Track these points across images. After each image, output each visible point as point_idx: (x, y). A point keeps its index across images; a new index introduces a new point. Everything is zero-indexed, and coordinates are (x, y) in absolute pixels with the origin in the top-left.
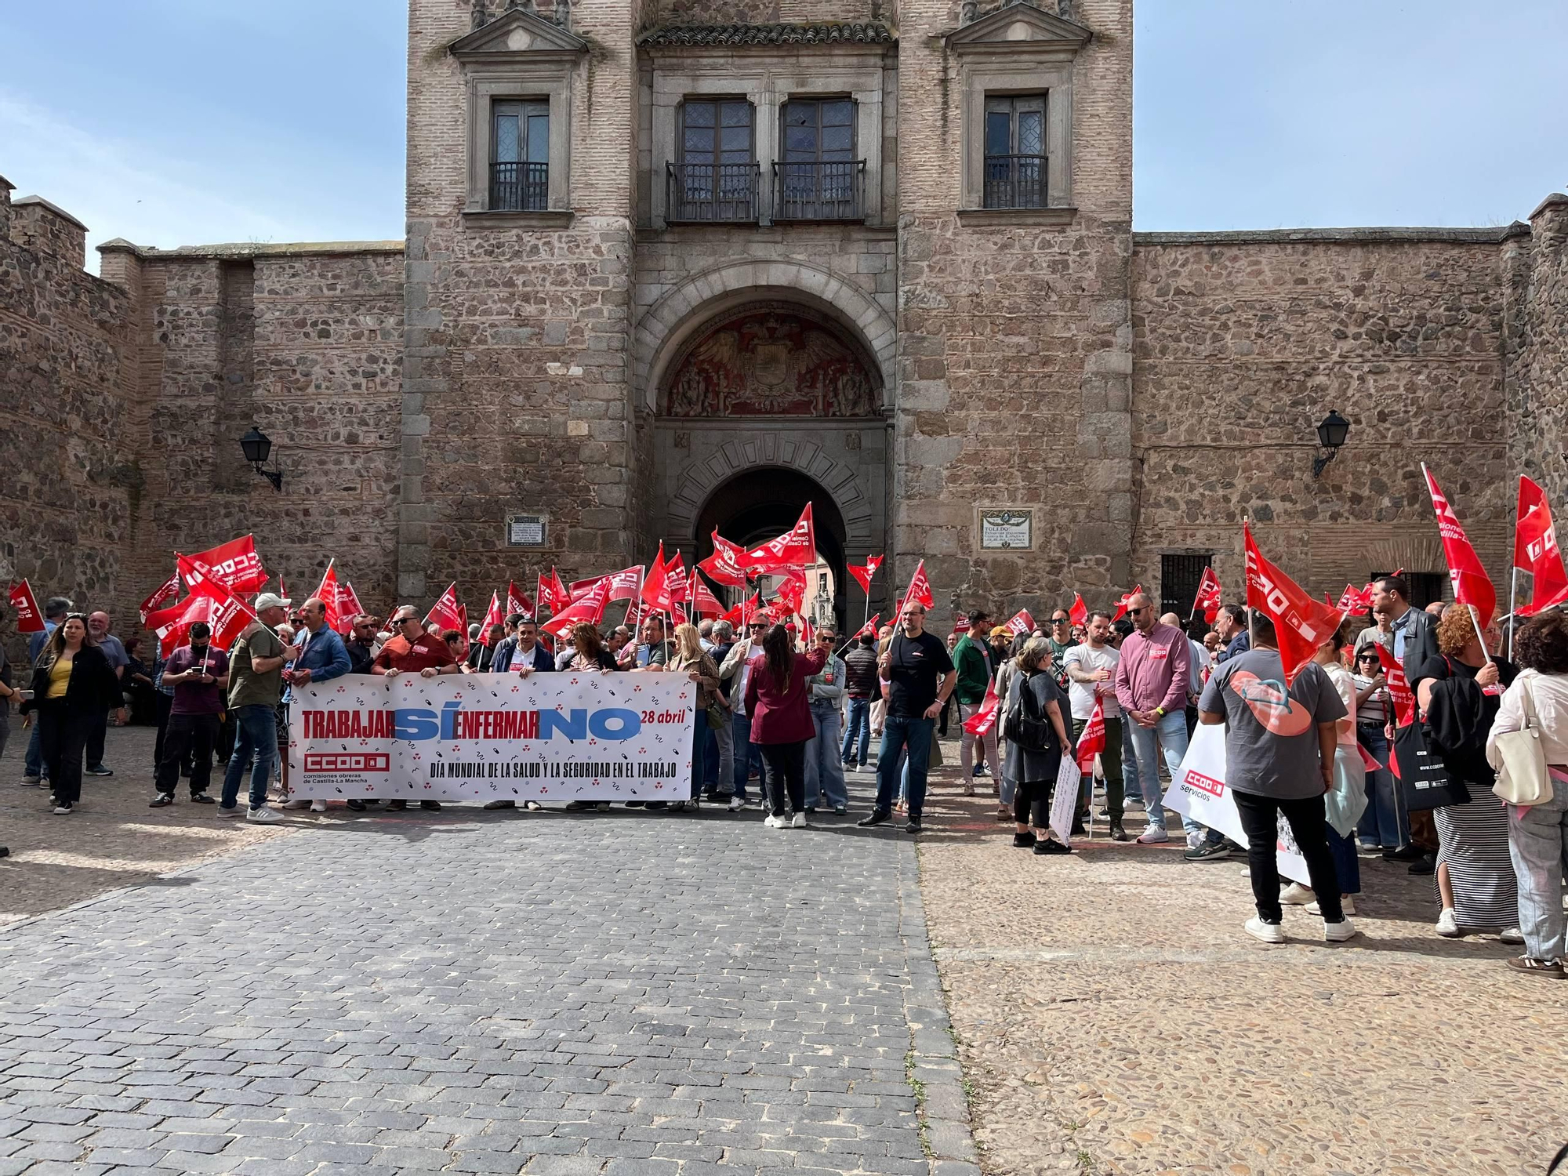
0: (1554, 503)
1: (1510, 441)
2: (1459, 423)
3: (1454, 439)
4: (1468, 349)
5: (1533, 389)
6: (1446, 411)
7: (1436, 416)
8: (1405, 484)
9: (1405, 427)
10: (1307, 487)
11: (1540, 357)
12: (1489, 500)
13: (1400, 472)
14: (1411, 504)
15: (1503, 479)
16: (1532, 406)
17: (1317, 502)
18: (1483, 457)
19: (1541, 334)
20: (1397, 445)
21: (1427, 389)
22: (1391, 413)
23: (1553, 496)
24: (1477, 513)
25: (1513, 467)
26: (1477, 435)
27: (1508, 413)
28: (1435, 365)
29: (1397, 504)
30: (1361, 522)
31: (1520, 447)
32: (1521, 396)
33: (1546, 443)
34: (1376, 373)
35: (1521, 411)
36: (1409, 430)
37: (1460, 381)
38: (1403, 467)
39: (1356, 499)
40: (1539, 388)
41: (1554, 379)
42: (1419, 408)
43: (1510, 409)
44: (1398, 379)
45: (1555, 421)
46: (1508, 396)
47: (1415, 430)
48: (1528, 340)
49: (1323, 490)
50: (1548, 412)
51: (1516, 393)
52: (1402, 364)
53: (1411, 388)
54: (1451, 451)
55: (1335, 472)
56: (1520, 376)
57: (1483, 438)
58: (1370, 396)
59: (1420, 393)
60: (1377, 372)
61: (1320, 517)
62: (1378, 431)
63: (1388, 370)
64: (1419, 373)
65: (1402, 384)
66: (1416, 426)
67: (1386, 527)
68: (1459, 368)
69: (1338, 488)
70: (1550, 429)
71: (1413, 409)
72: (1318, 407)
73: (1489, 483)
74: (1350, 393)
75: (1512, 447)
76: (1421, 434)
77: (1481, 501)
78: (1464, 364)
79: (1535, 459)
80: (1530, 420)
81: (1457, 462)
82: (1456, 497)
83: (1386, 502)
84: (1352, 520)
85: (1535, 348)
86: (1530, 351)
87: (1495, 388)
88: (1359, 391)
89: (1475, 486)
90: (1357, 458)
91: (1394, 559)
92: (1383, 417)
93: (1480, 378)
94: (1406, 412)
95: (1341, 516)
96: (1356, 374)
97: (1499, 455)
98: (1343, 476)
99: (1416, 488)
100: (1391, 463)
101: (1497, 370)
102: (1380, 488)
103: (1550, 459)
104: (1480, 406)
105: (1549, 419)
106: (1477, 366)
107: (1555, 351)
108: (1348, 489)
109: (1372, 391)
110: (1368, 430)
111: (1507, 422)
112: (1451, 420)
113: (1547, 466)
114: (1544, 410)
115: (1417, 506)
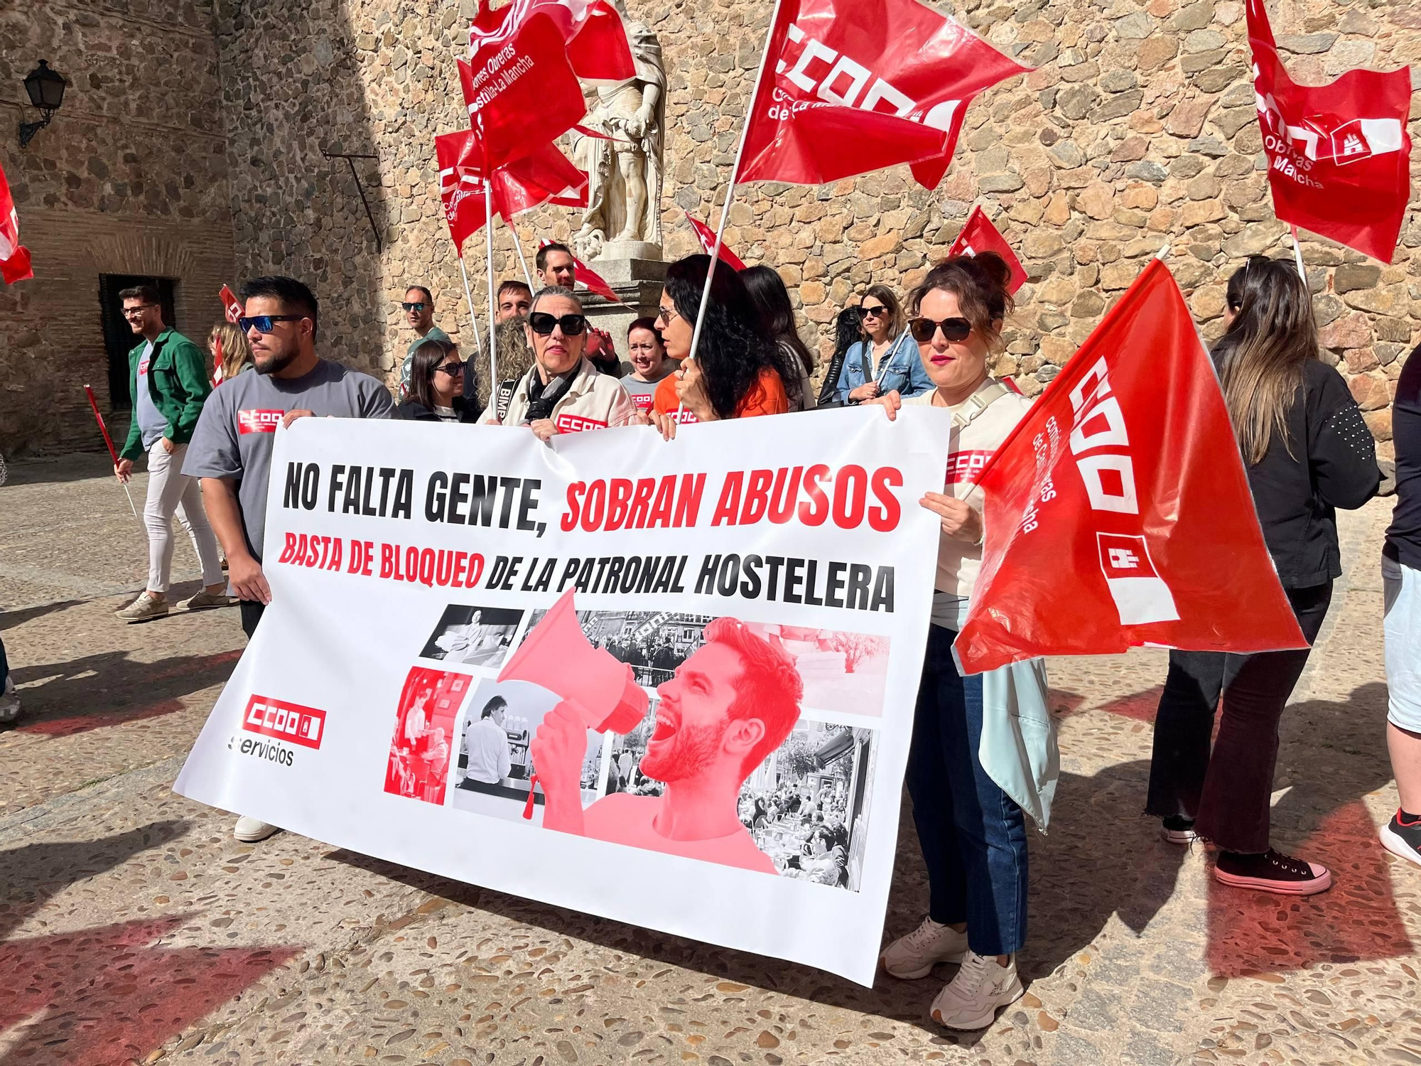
0: (291, 207)
1: (230, 135)
2: (177, 105)
3: (174, 123)
4: (180, 19)
5: (256, 79)
6: (164, 88)
7: (154, 93)
8: (127, 169)
9: (122, 99)
10: (13, 159)
11: (264, 42)
12: (214, 199)
13: (120, 154)
14: (136, 194)
15: (225, 177)
16: (255, 97)
17: (26, 180)
18: (205, 149)
19: (265, 16)
20: (115, 120)
21: (142, 58)
22: (106, 79)
23: (288, 199)
24: (204, 212)
25: (235, 164)
26: (196, 122)
27: (225, 103)
28: (149, 30)
29: (119, 191)
30: (81, 210)
31: (244, 142)
32: (240, 85)
33: (278, 143)
34: (84, 25)
35: (241, 102)
36: (126, 104)
37: (176, 55)
38: (125, 147)
39: (73, 180)
40: (264, 78)
41: (283, 70)
42: (135, 79)
43: (228, 98)
44: (110, 39)
45: (287, 116)
46: (225, 84)
47: (133, 106)
48: (247, 22)
49: (32, 164)
50: (277, 106)
51: (234, 81)
52: (113, 21)
53: (125, 52)
54: (172, 137)
55: (45, 143)
56: (239, 63)
57: (202, 127)
58: (79, 52)
59: (135, 61)
60: (86, 23)
61: (33, 199)
62: (92, 99)
63: (97, 25)
64: (132, 36)
65: (115, 44)
66: (133, 97)
67: (111, 218)
68: (173, 40)
69: (51, 165)
70: (281, 125)
71: (129, 80)
72: (19, 53)
73: (213, 179)
74: (55, 43)
75: (232, 142)
76: (141, 111)
77: (206, 200)
78: (177, 36)
79: (263, 158)
80: (254, 113)
81: (179, 150)
82: (181, 191)
83: (108, 188)
84: (70, 206)
85: (257, 32)
86: (251, 35)
87: (210, 72)
88: (66, 43)
89: (199, 181)
90: (71, 128)
91: (122, 258)
92: (96, 82)
93: (196, 56)
94: (121, 81)
95: (58, 200)
96: (60, 21)
97: (219, 150)
98: (57, 150)
99: (139, 176)
100: (110, 141)
101: (211, 51)
102: (100, 171)
103: (282, 158)
104: (198, 88)
105: (280, 114)
106: (192, 41)
107: (284, 37)
108: (64, 167)
109: (82, 47)
110: (81, 95)
111: (224, 114)
112: (169, 99)
113: (280, 164)
114: (272, 104)
115: (142, 197)
